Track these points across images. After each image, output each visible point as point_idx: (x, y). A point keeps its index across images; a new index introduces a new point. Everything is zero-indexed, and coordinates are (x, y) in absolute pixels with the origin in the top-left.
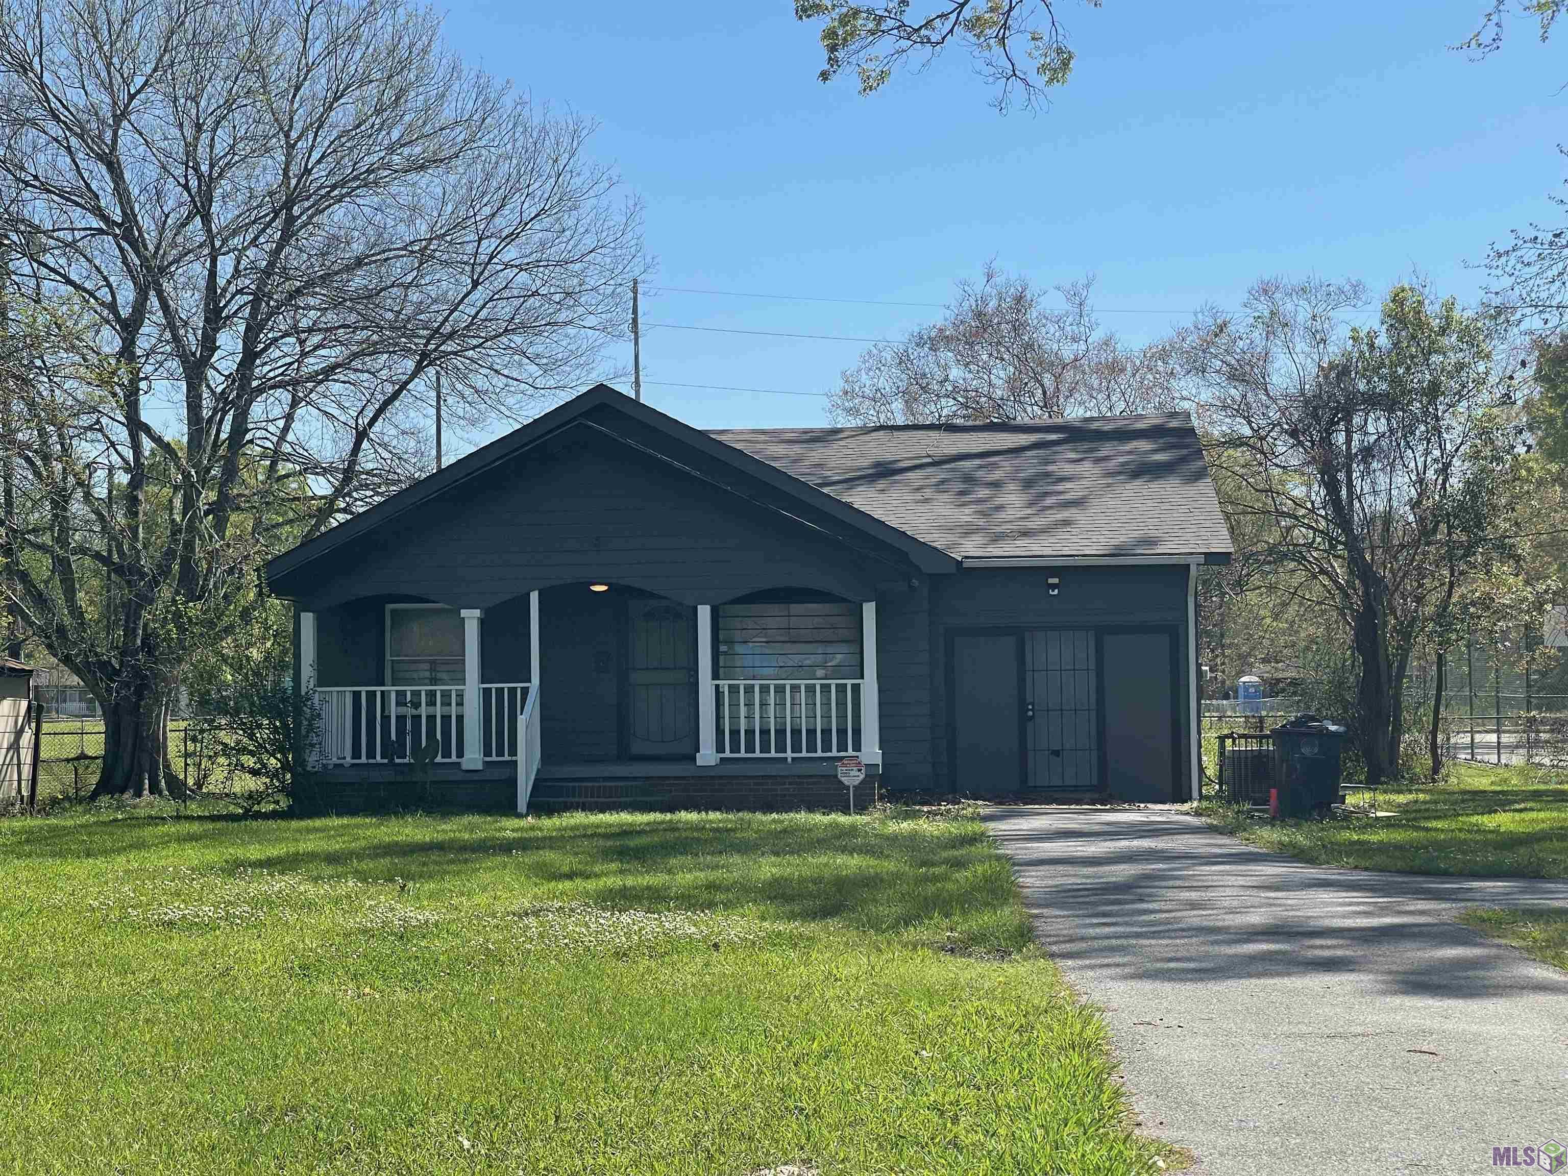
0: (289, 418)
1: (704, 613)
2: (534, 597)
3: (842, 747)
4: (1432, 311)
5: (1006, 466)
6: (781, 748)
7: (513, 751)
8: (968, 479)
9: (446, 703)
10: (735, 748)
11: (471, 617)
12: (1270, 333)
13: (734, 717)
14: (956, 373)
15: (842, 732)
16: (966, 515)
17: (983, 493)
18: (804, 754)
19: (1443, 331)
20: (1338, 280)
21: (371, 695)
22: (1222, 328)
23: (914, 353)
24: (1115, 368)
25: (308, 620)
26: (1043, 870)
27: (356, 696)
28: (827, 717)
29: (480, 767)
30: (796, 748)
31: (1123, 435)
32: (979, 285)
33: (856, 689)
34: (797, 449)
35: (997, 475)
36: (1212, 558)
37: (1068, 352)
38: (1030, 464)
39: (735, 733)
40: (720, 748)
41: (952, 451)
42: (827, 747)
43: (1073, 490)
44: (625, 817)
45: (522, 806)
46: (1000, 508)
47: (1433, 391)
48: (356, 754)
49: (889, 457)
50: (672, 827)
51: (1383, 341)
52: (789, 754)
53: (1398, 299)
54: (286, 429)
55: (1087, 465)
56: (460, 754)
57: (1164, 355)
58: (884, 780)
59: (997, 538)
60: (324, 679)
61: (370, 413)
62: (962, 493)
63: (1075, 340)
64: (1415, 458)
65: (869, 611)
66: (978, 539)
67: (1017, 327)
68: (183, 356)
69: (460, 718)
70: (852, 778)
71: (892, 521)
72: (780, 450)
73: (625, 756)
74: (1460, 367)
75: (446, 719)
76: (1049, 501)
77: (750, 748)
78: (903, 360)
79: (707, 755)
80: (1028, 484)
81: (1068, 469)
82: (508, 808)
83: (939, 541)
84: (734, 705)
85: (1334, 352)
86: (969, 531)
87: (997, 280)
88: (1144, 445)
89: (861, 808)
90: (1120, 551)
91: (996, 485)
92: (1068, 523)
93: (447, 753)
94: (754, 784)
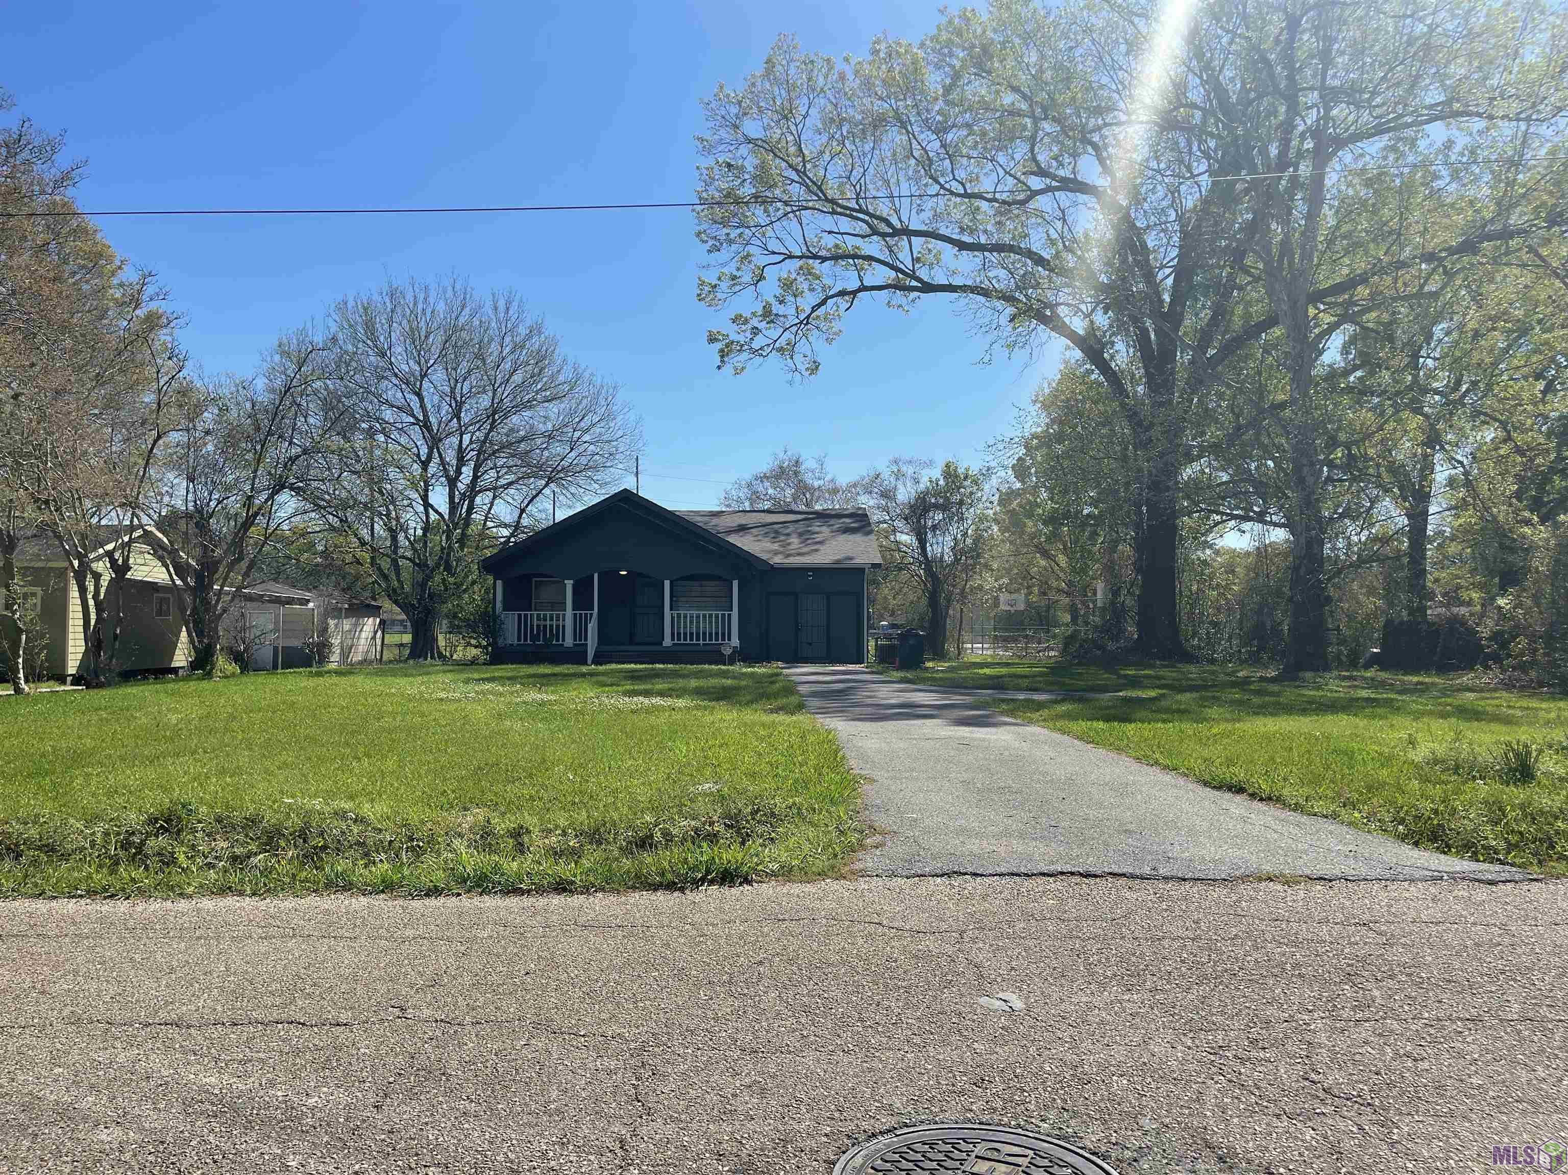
0: (492, 504)
1: (667, 583)
2: (596, 576)
3: (723, 639)
4: (961, 471)
5: (791, 528)
6: (698, 639)
7: (586, 639)
8: (777, 532)
9: (558, 620)
10: (679, 639)
11: (569, 583)
12: (897, 479)
13: (679, 628)
14: (771, 491)
15: (723, 634)
16: (776, 547)
17: (782, 538)
18: (707, 642)
19: (966, 478)
20: (924, 459)
21: (526, 616)
22: (878, 475)
23: (754, 483)
24: (835, 491)
25: (499, 583)
26: (807, 685)
27: (520, 616)
28: (717, 627)
29: (572, 645)
30: (704, 640)
31: (839, 516)
32: (781, 455)
33: (729, 615)
34: (706, 519)
35: (788, 531)
36: (875, 566)
37: (816, 484)
38: (801, 527)
39: (679, 634)
40: (673, 639)
41: (770, 521)
42: (717, 640)
43: (819, 537)
44: (633, 666)
45: (589, 662)
46: (789, 544)
47: (961, 503)
48: (519, 640)
49: (744, 522)
50: (653, 669)
51: (942, 482)
52: (701, 642)
53: (948, 466)
54: (490, 509)
55: (825, 528)
56: (563, 640)
57: (855, 485)
58: (740, 653)
59: (788, 556)
60: (506, 608)
61: (526, 502)
62: (774, 538)
63: (820, 479)
64: (954, 529)
65: (735, 584)
66: (780, 556)
67: (796, 473)
68: (447, 477)
69: (564, 626)
70: (728, 651)
71: (745, 548)
72: (699, 519)
73: (631, 642)
74: (972, 493)
75: (558, 626)
76: (809, 541)
77: (685, 639)
78: (749, 485)
79: (667, 642)
80: (800, 535)
81: (817, 529)
82: (585, 663)
83: (764, 557)
84: (679, 622)
85: (922, 487)
86: (776, 553)
87: (789, 453)
88: (847, 520)
89: (732, 663)
90: (838, 562)
91: (788, 535)
92: (817, 550)
93: (558, 640)
94: (687, 654)
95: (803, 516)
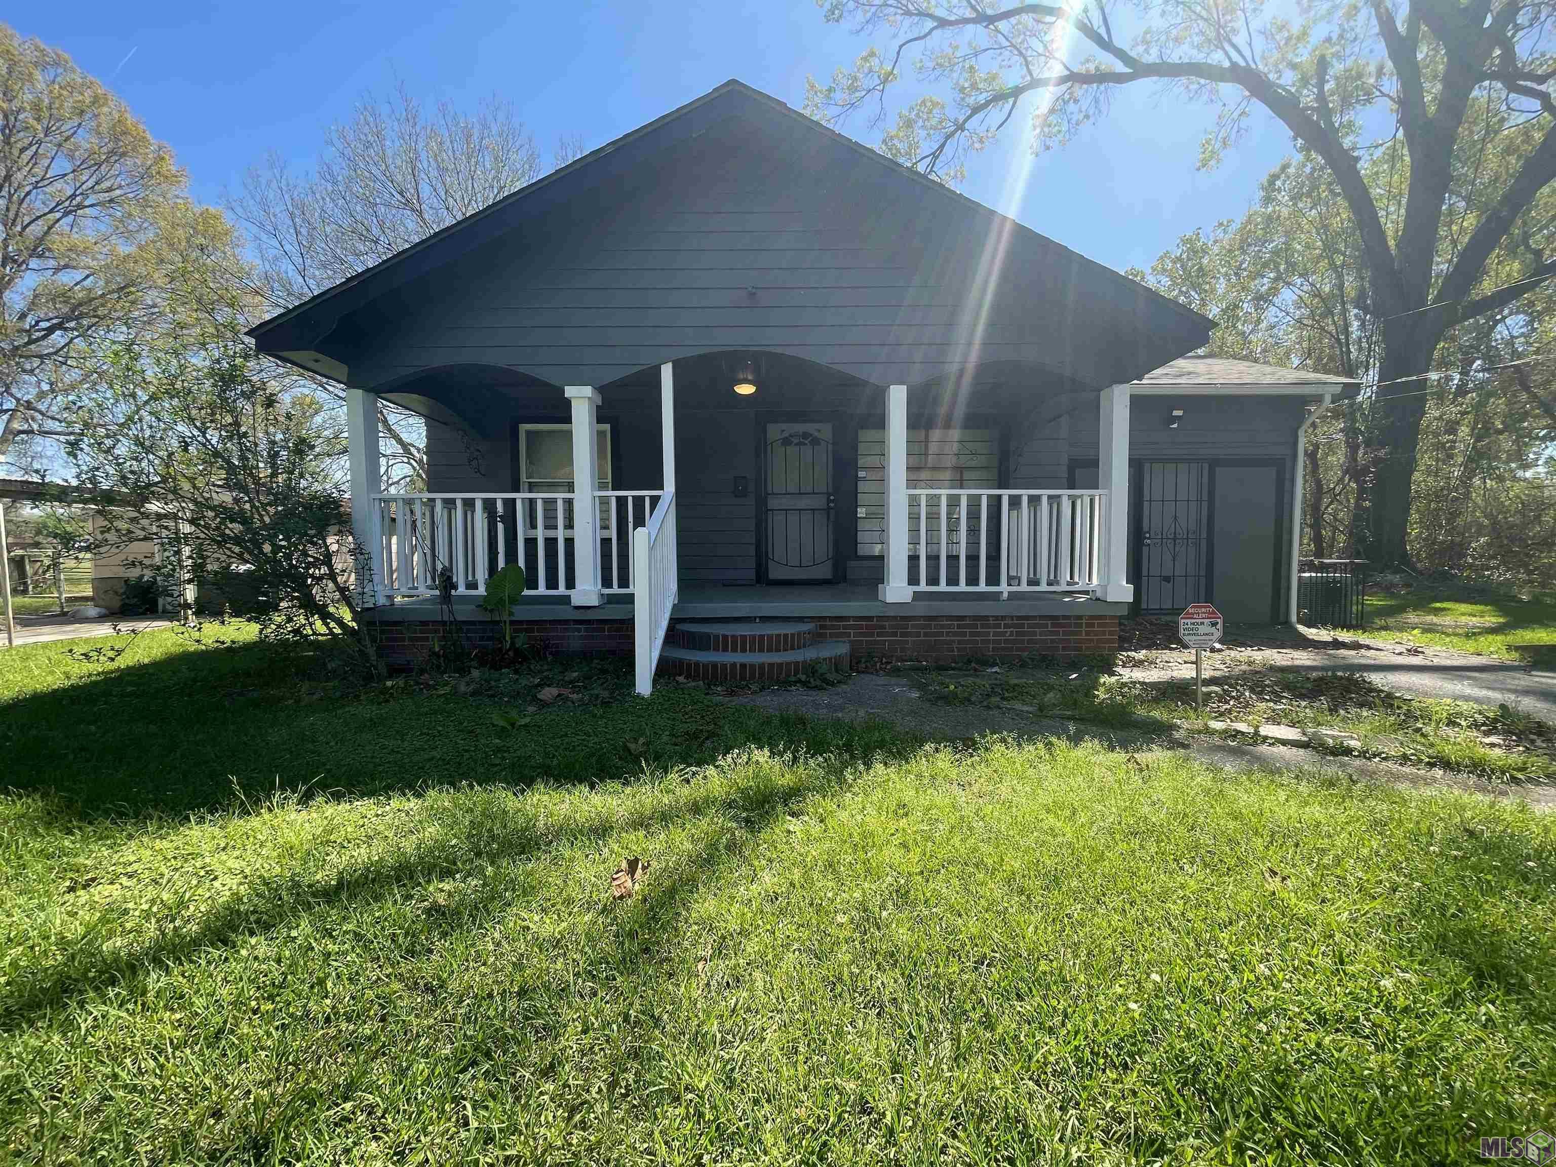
1: (899, 397)
2: (667, 373)
6: (993, 580)
9: (551, 519)
10: (935, 580)
11: (579, 398)
18: (1024, 587)
29: (595, 603)
30: (1014, 580)
39: (933, 558)
40: (913, 579)
56: (570, 584)
69: (570, 543)
73: (763, 580)
77: (954, 580)
79: (897, 589)
93: (552, 583)
94: (959, 626)
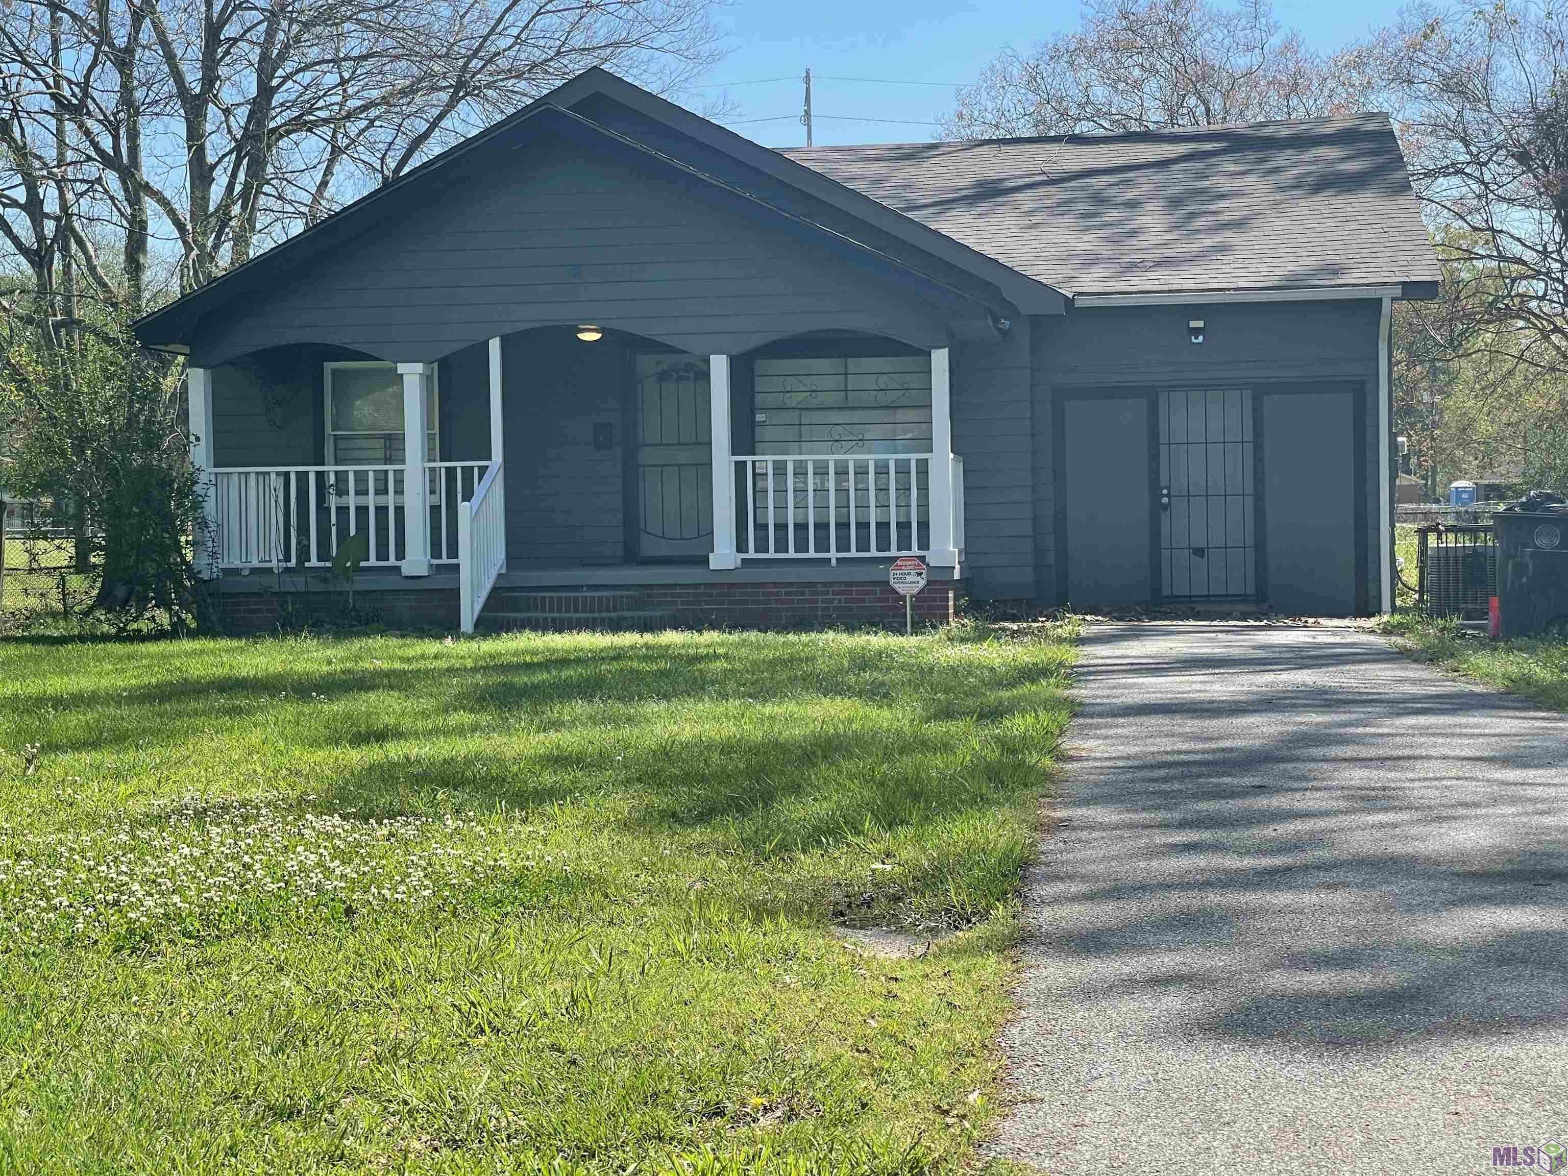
1: (719, 367)
2: (495, 346)
5: (1146, 183)
8: (1096, 199)
11: (414, 374)
12: (1494, 36)
16: (1088, 242)
17: (1112, 215)
18: (853, 553)
21: (302, 478)
22: (1432, 27)
25: (198, 378)
27: (284, 477)
28: (884, 506)
29: (425, 573)
30: (843, 545)
31: (1301, 142)
33: (923, 464)
34: (875, 168)
35: (1130, 195)
36: (1414, 289)
38: (1177, 181)
39: (761, 528)
40: (741, 547)
41: (1075, 166)
42: (883, 545)
43: (1232, 209)
45: (466, 626)
46: (1134, 233)
49: (992, 175)
52: (833, 554)
55: (1251, 179)
57: (1359, 62)
58: (965, 586)
60: (222, 456)
62: (1085, 216)
65: (940, 359)
66: (1098, 272)
69: (400, 510)
70: (910, 584)
71: (987, 250)
72: (856, 169)
73: (632, 557)
75: (382, 511)
76: (1199, 223)
77: (781, 546)
79: (723, 555)
80: (1175, 202)
81: (1223, 184)
82: (451, 627)
83: (1046, 275)
86: (1090, 261)
90: (1291, 283)
91: (1133, 205)
92: (1223, 249)
93: (382, 555)
94: (787, 594)
95: (1182, 149)
